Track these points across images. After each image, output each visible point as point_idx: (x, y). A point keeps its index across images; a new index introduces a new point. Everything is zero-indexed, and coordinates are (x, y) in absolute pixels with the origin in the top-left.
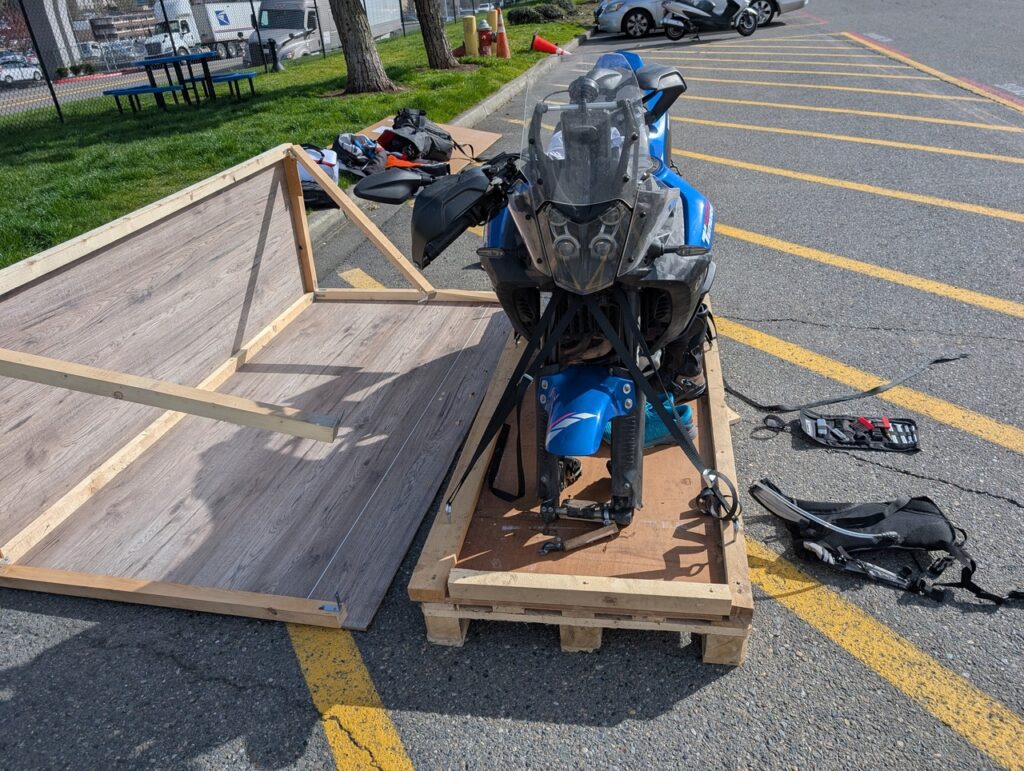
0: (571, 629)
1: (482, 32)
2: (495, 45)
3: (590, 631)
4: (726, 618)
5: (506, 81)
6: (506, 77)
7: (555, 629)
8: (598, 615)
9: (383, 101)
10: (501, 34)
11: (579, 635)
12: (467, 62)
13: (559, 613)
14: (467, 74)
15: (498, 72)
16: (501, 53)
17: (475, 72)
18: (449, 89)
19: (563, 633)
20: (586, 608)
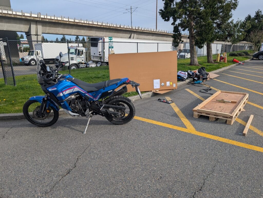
0: (211, 117)
1: (221, 57)
2: (223, 60)
3: (213, 118)
4: (230, 117)
5: (224, 67)
6: (224, 66)
7: (209, 117)
8: (214, 115)
9: (197, 67)
10: (225, 58)
11: (212, 118)
12: (216, 62)
13: (210, 115)
14: (215, 64)
15: (223, 65)
16: (225, 61)
17: (217, 64)
18: (211, 67)
19: (210, 118)
20: (213, 114)
